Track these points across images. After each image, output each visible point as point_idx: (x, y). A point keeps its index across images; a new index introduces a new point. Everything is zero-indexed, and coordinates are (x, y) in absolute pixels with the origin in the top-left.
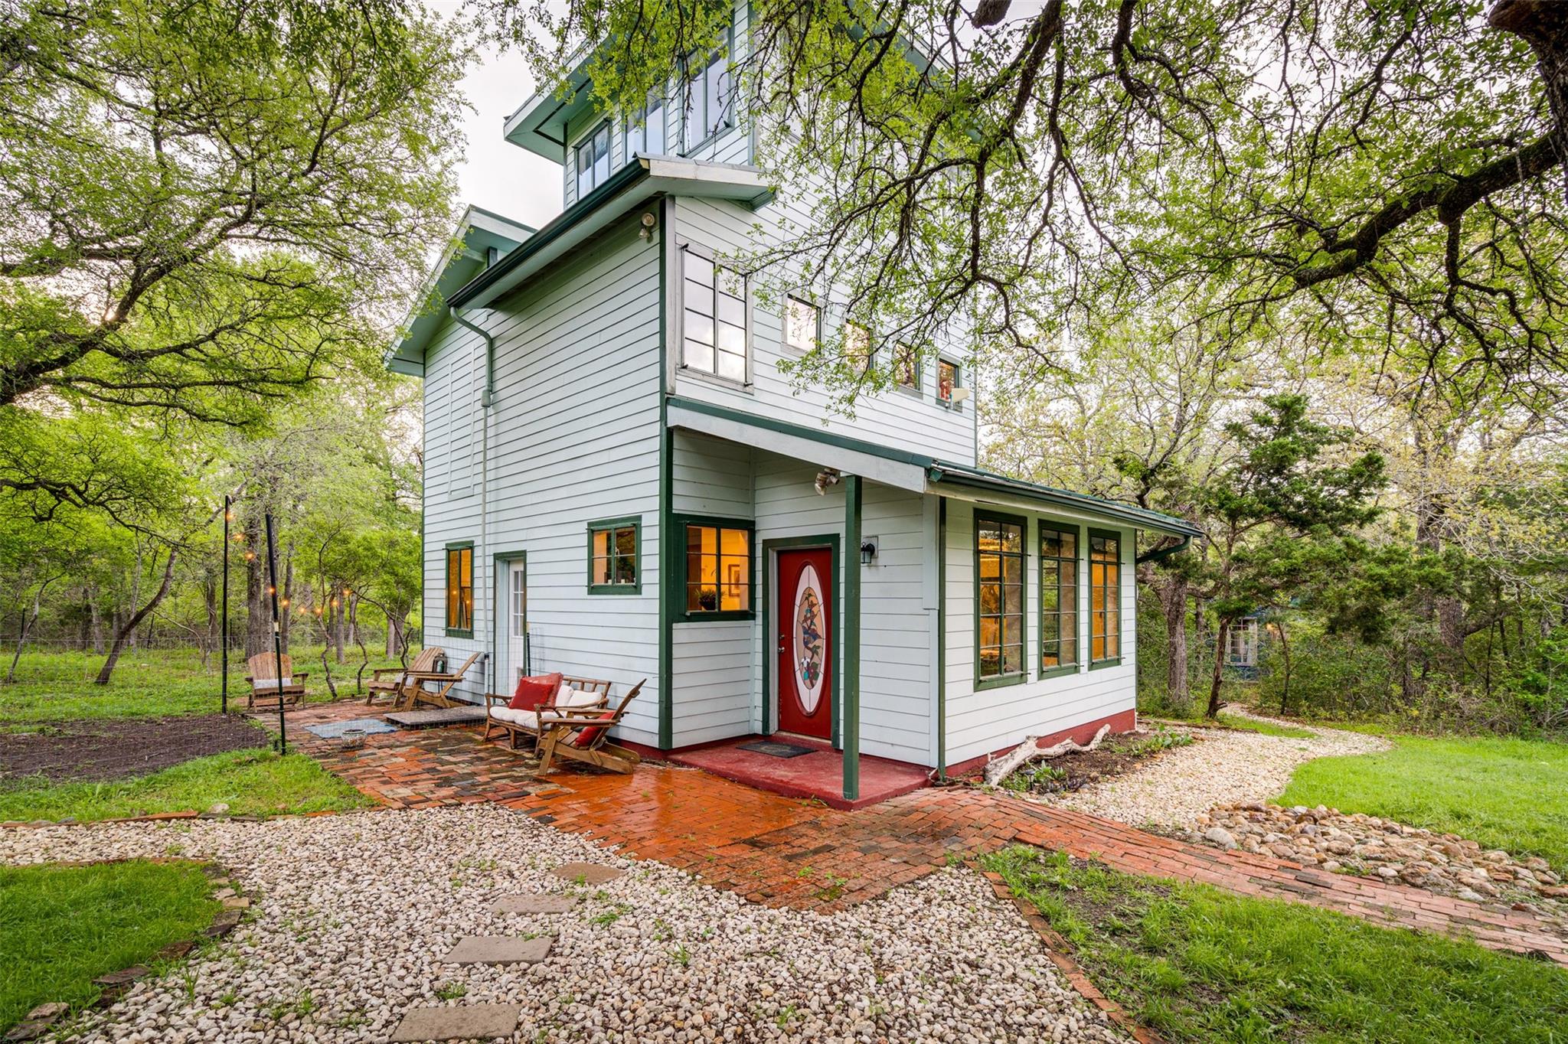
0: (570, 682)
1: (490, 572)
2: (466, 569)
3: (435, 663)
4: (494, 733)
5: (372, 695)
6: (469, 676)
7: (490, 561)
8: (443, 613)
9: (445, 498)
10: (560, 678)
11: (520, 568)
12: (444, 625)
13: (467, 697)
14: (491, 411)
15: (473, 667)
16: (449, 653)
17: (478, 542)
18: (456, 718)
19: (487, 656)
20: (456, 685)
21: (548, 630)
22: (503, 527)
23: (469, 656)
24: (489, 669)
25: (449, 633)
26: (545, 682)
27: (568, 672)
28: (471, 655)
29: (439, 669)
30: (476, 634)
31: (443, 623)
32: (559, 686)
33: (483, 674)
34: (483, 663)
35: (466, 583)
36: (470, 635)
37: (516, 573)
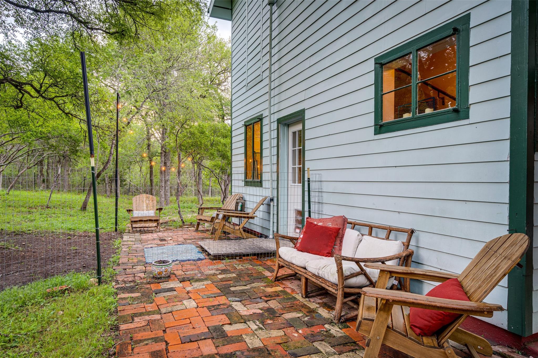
0: (354, 225)
1: (274, 134)
2: (257, 140)
3: (237, 203)
4: (282, 272)
5: (198, 224)
6: (260, 214)
7: (275, 126)
8: (243, 170)
9: (244, 90)
10: (345, 221)
11: (299, 127)
12: (243, 179)
13: (258, 230)
14: (275, 7)
15: (262, 208)
16: (247, 198)
17: (266, 113)
18: (249, 251)
19: (272, 200)
20: (251, 221)
21: (325, 176)
22: (284, 96)
23: (259, 199)
24: (273, 210)
25: (247, 183)
26: (330, 225)
27: (352, 216)
28: (261, 198)
29: (239, 208)
30: (264, 183)
31: (243, 177)
32: (344, 229)
33: (269, 213)
34: (269, 205)
35: (257, 149)
36: (260, 184)
37: (294, 133)
